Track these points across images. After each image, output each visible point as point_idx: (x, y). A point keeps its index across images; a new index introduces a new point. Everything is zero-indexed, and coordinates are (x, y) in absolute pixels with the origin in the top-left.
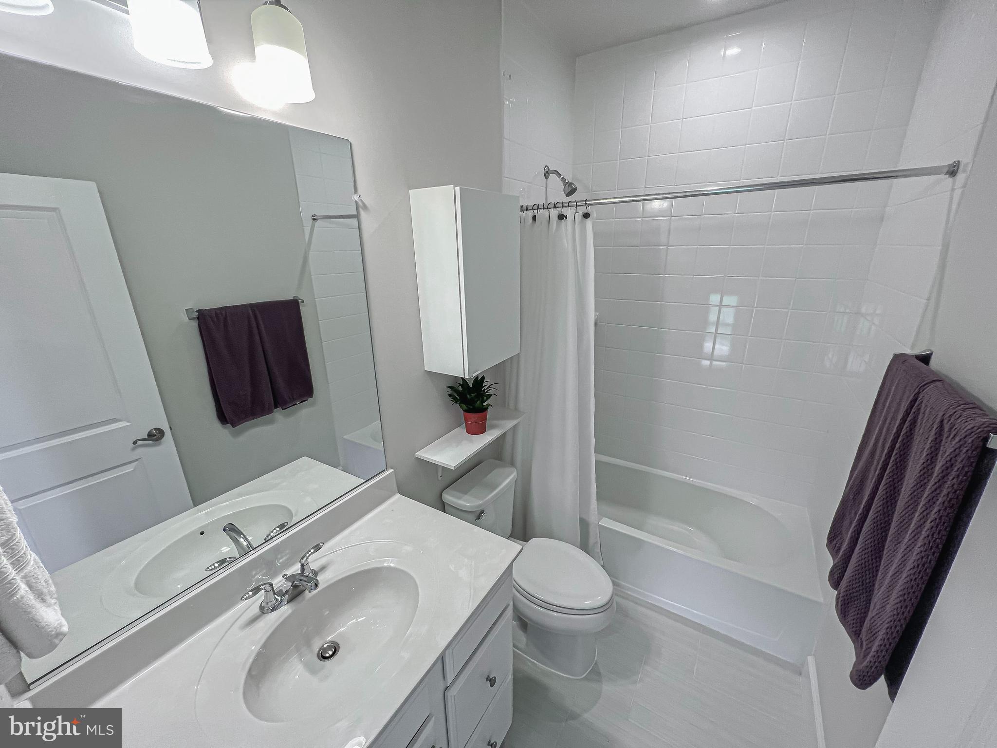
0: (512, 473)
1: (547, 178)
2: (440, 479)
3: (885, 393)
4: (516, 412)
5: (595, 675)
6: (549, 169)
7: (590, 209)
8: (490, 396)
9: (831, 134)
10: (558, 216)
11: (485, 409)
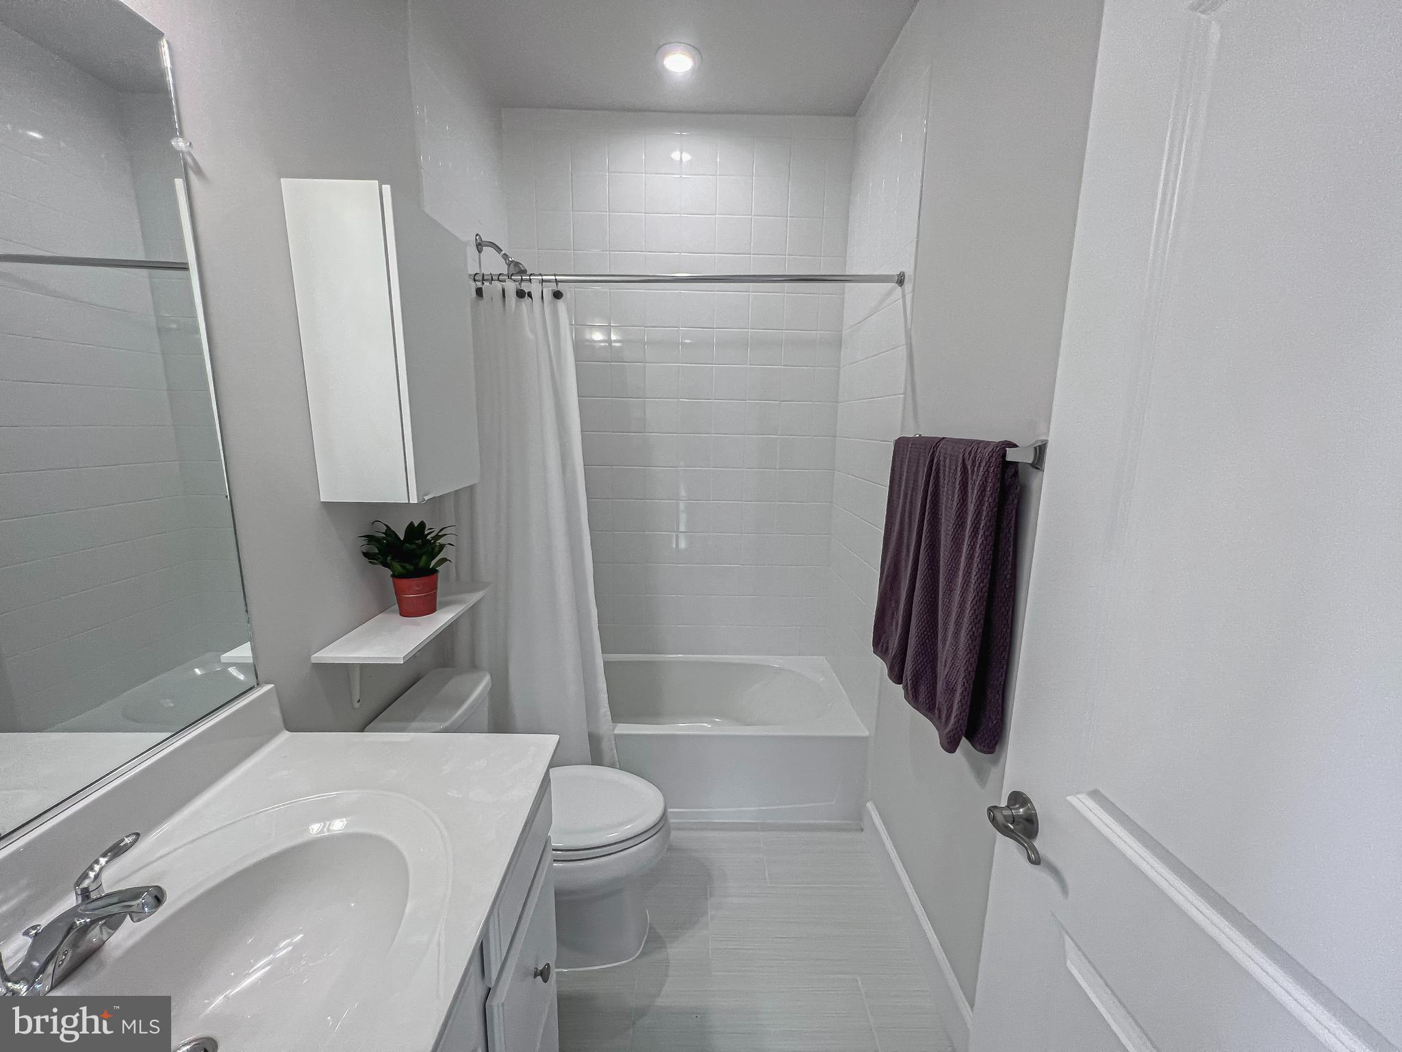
0: (481, 679)
1: (480, 251)
2: (357, 705)
3: (897, 477)
4: (474, 584)
5: (654, 941)
6: (480, 237)
7: (561, 287)
8: (442, 547)
9: (788, 255)
10: (517, 292)
11: (434, 571)
